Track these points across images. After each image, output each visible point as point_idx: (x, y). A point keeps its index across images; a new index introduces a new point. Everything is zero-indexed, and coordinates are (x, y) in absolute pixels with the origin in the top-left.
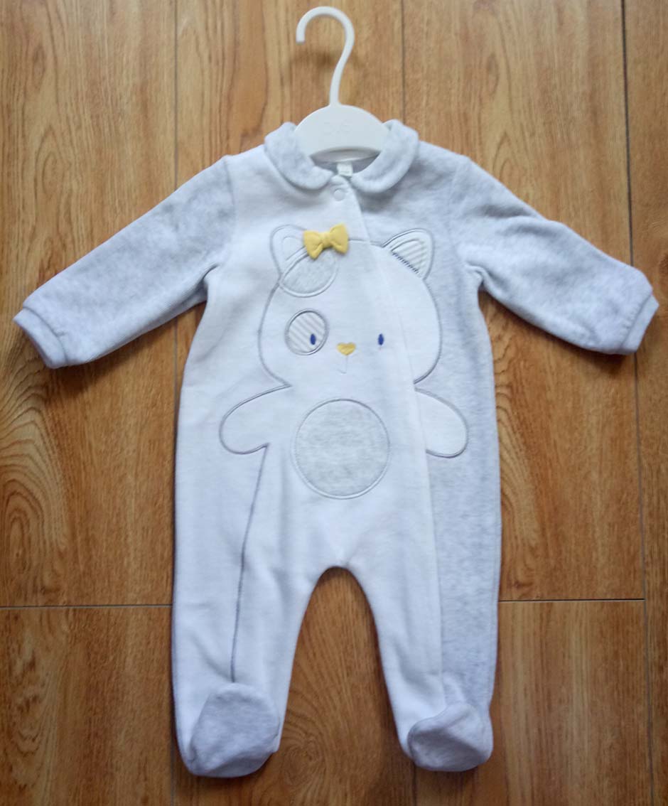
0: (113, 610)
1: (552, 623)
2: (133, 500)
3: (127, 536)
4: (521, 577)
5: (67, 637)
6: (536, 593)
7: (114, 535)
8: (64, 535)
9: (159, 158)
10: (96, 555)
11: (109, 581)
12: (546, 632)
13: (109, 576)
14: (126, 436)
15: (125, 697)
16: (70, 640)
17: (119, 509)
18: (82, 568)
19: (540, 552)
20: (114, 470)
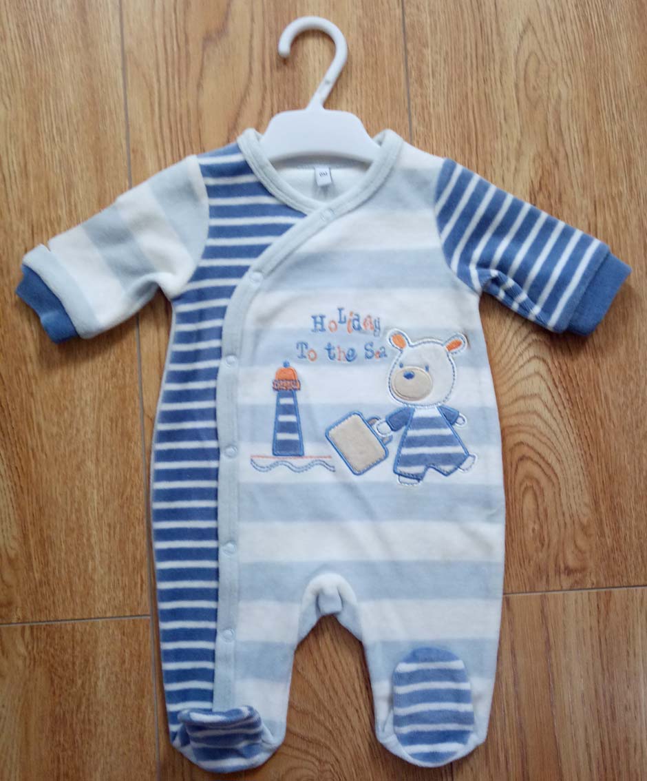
0: (78, 625)
1: (612, 615)
2: (95, 491)
3: (90, 536)
4: (572, 562)
5: (25, 659)
6: (591, 579)
7: (75, 536)
8: (14, 538)
9: (104, 73)
10: (54, 560)
11: (71, 591)
12: (606, 627)
13: (71, 585)
14: (82, 413)
15: (99, 730)
16: (28, 662)
17: (79, 503)
18: (37, 576)
19: (594, 530)
20: (70, 456)
